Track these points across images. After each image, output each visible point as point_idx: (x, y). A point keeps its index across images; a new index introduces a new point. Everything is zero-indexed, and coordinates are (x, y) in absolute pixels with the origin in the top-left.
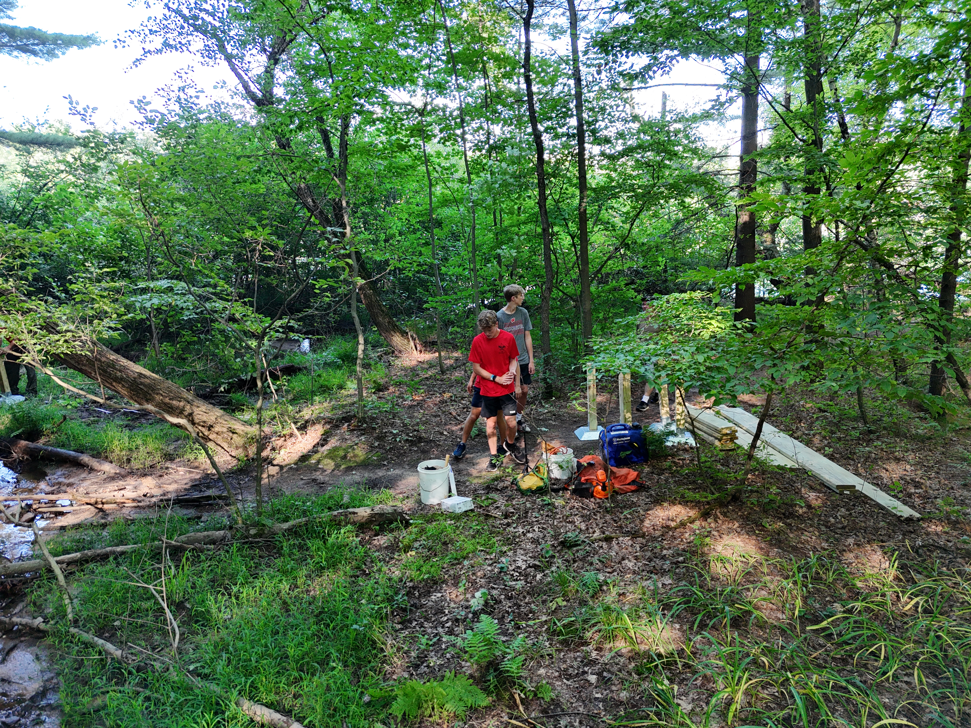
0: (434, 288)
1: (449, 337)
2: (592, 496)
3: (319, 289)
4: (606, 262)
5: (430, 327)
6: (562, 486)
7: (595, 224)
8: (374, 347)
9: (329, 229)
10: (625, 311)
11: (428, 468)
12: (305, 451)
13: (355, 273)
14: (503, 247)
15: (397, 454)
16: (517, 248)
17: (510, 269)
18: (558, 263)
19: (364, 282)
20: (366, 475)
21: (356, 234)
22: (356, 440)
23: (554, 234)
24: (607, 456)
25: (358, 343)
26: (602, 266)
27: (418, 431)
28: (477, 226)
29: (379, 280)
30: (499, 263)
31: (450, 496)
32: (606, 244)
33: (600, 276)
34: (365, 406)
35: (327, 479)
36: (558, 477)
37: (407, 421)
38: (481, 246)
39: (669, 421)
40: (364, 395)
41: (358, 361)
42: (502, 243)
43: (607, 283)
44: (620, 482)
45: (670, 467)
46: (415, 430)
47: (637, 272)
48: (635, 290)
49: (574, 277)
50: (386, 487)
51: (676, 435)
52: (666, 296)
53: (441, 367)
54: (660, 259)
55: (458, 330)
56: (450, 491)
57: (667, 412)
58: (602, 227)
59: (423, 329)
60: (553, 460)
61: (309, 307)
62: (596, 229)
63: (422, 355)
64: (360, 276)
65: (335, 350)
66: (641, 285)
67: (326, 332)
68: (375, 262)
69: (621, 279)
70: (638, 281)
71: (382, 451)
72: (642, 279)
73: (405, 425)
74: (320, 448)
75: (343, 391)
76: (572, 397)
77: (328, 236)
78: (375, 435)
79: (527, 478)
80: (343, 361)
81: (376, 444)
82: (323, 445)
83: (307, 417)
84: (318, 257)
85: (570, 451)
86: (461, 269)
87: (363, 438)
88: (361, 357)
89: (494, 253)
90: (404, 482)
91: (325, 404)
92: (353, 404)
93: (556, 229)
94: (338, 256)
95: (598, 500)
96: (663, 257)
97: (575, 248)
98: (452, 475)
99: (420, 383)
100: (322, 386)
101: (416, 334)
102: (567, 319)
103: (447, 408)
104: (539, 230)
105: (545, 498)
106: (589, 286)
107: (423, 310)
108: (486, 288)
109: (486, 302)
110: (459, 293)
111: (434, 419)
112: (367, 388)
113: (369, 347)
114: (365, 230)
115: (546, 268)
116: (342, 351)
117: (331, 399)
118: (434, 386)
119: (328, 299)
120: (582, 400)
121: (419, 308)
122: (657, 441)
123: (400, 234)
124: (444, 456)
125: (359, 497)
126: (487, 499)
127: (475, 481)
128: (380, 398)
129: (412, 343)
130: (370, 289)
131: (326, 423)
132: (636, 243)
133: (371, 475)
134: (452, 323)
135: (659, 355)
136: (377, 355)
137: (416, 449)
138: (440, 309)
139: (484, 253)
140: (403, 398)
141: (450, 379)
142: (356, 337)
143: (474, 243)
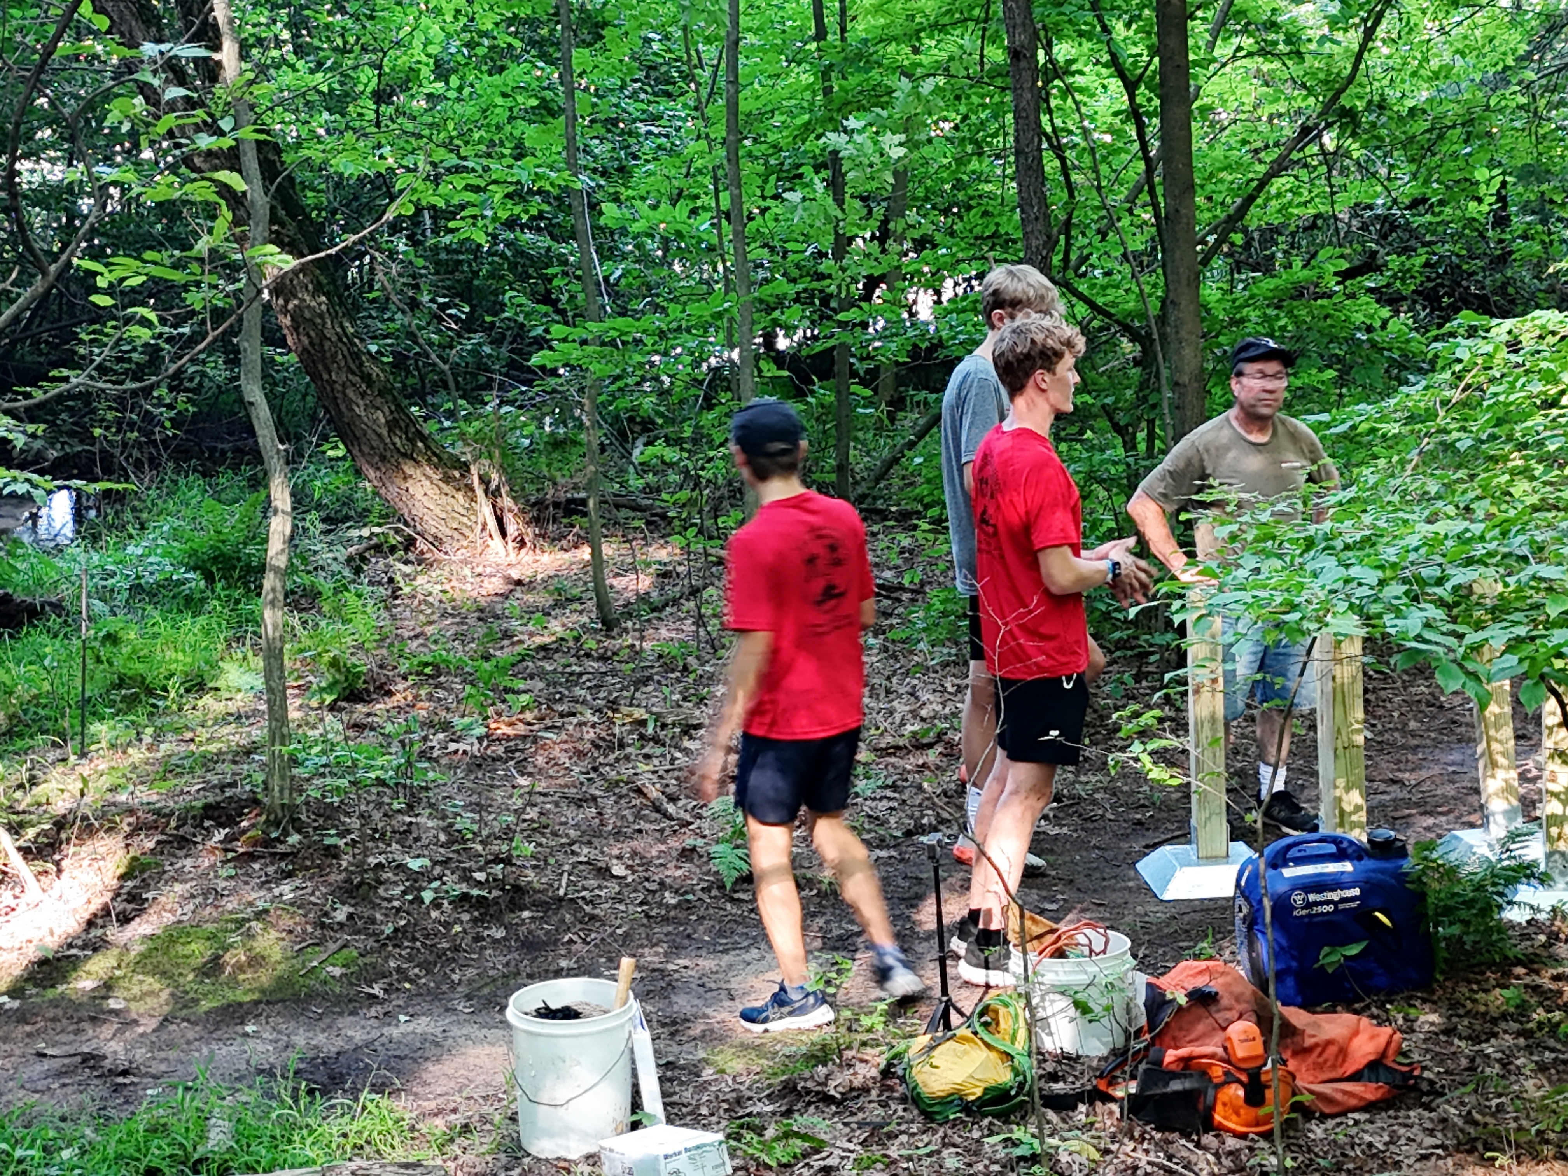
0: (576, 286)
1: (636, 483)
2: (1209, 1125)
3: (110, 291)
4: (1263, 183)
5: (557, 444)
6: (1085, 1083)
7: (1218, 29)
8: (332, 521)
9: (149, 49)
10: (1342, 381)
11: (547, 1013)
12: (52, 943)
13: (258, 228)
14: (852, 123)
15: (426, 955)
16: (908, 125)
17: (879, 211)
18: (1070, 187)
19: (289, 262)
20: (300, 1040)
21: (262, 71)
22: (260, 898)
23: (1057, 71)
24: (1270, 967)
25: (267, 508)
26: (1250, 199)
27: (507, 861)
28: (751, 39)
29: (354, 253)
30: (836, 185)
31: (635, 1126)
32: (1265, 112)
33: (1238, 238)
34: (294, 761)
35: (141, 1054)
36: (1069, 1048)
37: (465, 822)
38: (763, 115)
39: (1519, 823)
40: (294, 715)
41: (269, 581)
42: (847, 107)
43: (1266, 266)
44: (1319, 1067)
45: (1523, 1010)
46: (497, 860)
47: (1388, 225)
48: (1382, 296)
49: (1138, 243)
50: (378, 1088)
51: (1544, 880)
52: (1508, 323)
53: (602, 605)
54: (1481, 174)
55: (671, 454)
56: (636, 1105)
57: (1508, 789)
58: (1248, 42)
59: (530, 451)
60: (1049, 978)
61: (73, 362)
62: (1222, 51)
63: (526, 556)
64: (277, 240)
65: (176, 535)
66: (1404, 274)
67: (138, 465)
68: (339, 182)
69: (1322, 255)
70: (1394, 261)
71: (362, 941)
72: (1406, 250)
73: (455, 838)
74: (114, 933)
75: (207, 700)
76: (1128, 728)
77: (146, 76)
78: (336, 878)
79: (945, 1054)
80: (210, 578)
81: (341, 915)
82: (125, 919)
83: (60, 806)
84: (108, 160)
85: (1121, 942)
86: (682, 210)
87: (286, 890)
88: (282, 562)
89: (812, 145)
90: (449, 1066)
91: (136, 755)
92: (248, 752)
93: (1063, 51)
94: (187, 161)
95: (1232, 1143)
96: (1492, 164)
97: (1141, 128)
98: (643, 1039)
99: (516, 667)
100: (121, 682)
101: (502, 469)
102: (1108, 412)
103: (626, 771)
104: (996, 55)
105: (1018, 1133)
106: (1196, 282)
107: (528, 376)
108: (783, 286)
109: (782, 343)
110: (674, 310)
111: (570, 813)
112: (304, 689)
113: (314, 521)
114: (300, 51)
115: (1023, 205)
116: (203, 541)
117: (158, 737)
118: (573, 679)
119: (145, 334)
120: (1170, 741)
121: (512, 365)
122: (1469, 904)
123: (442, 71)
124: (614, 963)
125: (270, 1127)
126: (788, 1135)
127: (737, 1065)
128: (359, 727)
129: (486, 511)
130: (319, 289)
131: (136, 830)
132: (1382, 106)
133: (321, 1039)
134: (647, 426)
135: (1481, 562)
136: (342, 554)
137: (499, 933)
138: (596, 368)
139: (776, 148)
140: (446, 726)
141: (636, 653)
142: (259, 482)
143: (733, 107)
